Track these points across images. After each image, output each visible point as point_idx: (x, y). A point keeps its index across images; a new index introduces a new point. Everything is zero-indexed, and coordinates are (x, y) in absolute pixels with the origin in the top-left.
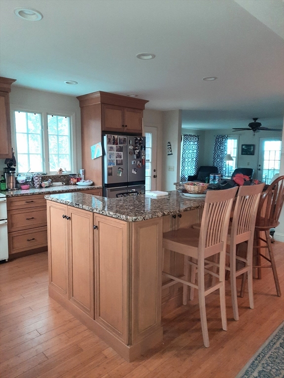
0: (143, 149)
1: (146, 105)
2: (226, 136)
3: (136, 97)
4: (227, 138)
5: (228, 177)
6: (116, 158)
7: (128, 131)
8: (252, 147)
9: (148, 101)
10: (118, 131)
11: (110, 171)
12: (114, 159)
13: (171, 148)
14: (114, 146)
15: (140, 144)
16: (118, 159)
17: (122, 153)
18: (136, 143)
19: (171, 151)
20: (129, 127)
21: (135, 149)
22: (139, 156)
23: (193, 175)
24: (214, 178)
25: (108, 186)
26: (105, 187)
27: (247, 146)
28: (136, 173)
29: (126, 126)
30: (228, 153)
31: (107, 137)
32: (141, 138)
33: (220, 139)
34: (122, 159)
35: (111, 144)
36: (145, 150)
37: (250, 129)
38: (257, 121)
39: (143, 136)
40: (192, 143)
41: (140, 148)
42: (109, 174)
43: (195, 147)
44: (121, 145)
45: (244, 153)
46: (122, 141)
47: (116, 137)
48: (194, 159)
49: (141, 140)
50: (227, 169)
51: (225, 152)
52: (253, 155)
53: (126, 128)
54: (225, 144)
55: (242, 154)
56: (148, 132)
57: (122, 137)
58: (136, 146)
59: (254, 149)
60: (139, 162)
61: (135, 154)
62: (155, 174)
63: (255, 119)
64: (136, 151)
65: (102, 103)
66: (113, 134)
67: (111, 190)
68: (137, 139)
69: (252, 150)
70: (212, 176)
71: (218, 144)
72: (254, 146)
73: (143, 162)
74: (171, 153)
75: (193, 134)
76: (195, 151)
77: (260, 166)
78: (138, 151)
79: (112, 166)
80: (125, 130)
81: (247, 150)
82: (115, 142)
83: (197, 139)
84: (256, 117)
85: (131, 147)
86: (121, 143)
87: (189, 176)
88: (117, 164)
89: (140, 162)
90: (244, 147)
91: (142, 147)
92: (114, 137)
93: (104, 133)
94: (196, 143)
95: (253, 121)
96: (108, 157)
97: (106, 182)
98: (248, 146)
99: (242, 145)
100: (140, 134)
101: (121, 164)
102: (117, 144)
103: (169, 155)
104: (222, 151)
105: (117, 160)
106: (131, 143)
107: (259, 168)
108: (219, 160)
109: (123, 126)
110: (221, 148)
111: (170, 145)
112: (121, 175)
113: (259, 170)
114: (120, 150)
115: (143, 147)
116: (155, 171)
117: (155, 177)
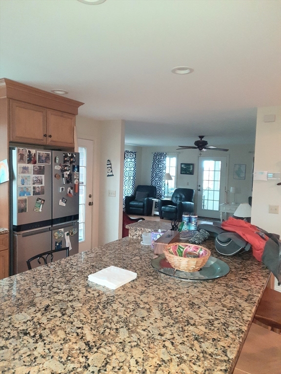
0: (76, 169)
1: (80, 109)
2: (165, 154)
3: (64, 96)
4: (165, 156)
5: (168, 197)
6: (34, 184)
7: (53, 144)
8: (191, 167)
9: (83, 104)
10: (37, 142)
11: (23, 206)
12: (30, 185)
13: (111, 167)
14: (31, 166)
15: (71, 162)
16: (36, 185)
17: (43, 176)
18: (65, 161)
19: (112, 171)
20: (54, 138)
21: (63, 171)
22: (70, 180)
23: (130, 195)
24: (190, 221)
25: (19, 228)
26: (14, 230)
27: (186, 165)
28: (64, 205)
29: (50, 136)
30: (167, 172)
31: (18, 151)
32: (72, 154)
33: (159, 157)
34: (43, 185)
35: (24, 162)
36: (78, 171)
37: (196, 148)
38: (203, 139)
39: (75, 151)
40: (129, 160)
41: (71, 168)
42: (21, 210)
43: (132, 164)
44: (42, 165)
45: (183, 172)
46: (44, 159)
47: (33, 151)
48: (132, 178)
49: (72, 157)
50: (166, 189)
51: (164, 171)
52: (193, 174)
53: (50, 139)
54: (164, 162)
55: (181, 173)
56: (82, 146)
57: (43, 152)
58: (66, 166)
59: (193, 168)
60: (69, 188)
61: (63, 177)
62: (90, 200)
63: (201, 137)
64: (65, 173)
65: (10, 99)
66: (28, 147)
67: (25, 236)
68: (66, 156)
69: (191, 169)
70: (185, 217)
71: (156, 162)
72: (193, 164)
73: (76, 189)
74: (111, 174)
75: (130, 151)
76: (132, 169)
77: (200, 186)
78: (68, 173)
79: (25, 197)
80: (49, 141)
81: (186, 169)
82: (31, 159)
83: (134, 155)
84: (203, 135)
85: (57, 168)
86: (40, 161)
87: (126, 197)
88: (35, 193)
89: (72, 188)
90: (183, 166)
91: (74, 167)
92: (29, 152)
93: (12, 145)
94: (133, 160)
95: (200, 139)
96: (20, 182)
97: (15, 223)
98: (188, 165)
99: (181, 164)
100: (72, 149)
101: (42, 192)
102: (35, 163)
103: (108, 176)
104: (161, 170)
105: (34, 188)
106: (57, 161)
107: (199, 188)
108: (157, 179)
109: (45, 136)
110: (159, 166)
111: (110, 164)
112: (41, 211)
113: (199, 190)
114: (40, 171)
115: (76, 167)
116: (90, 196)
117: (90, 204)
